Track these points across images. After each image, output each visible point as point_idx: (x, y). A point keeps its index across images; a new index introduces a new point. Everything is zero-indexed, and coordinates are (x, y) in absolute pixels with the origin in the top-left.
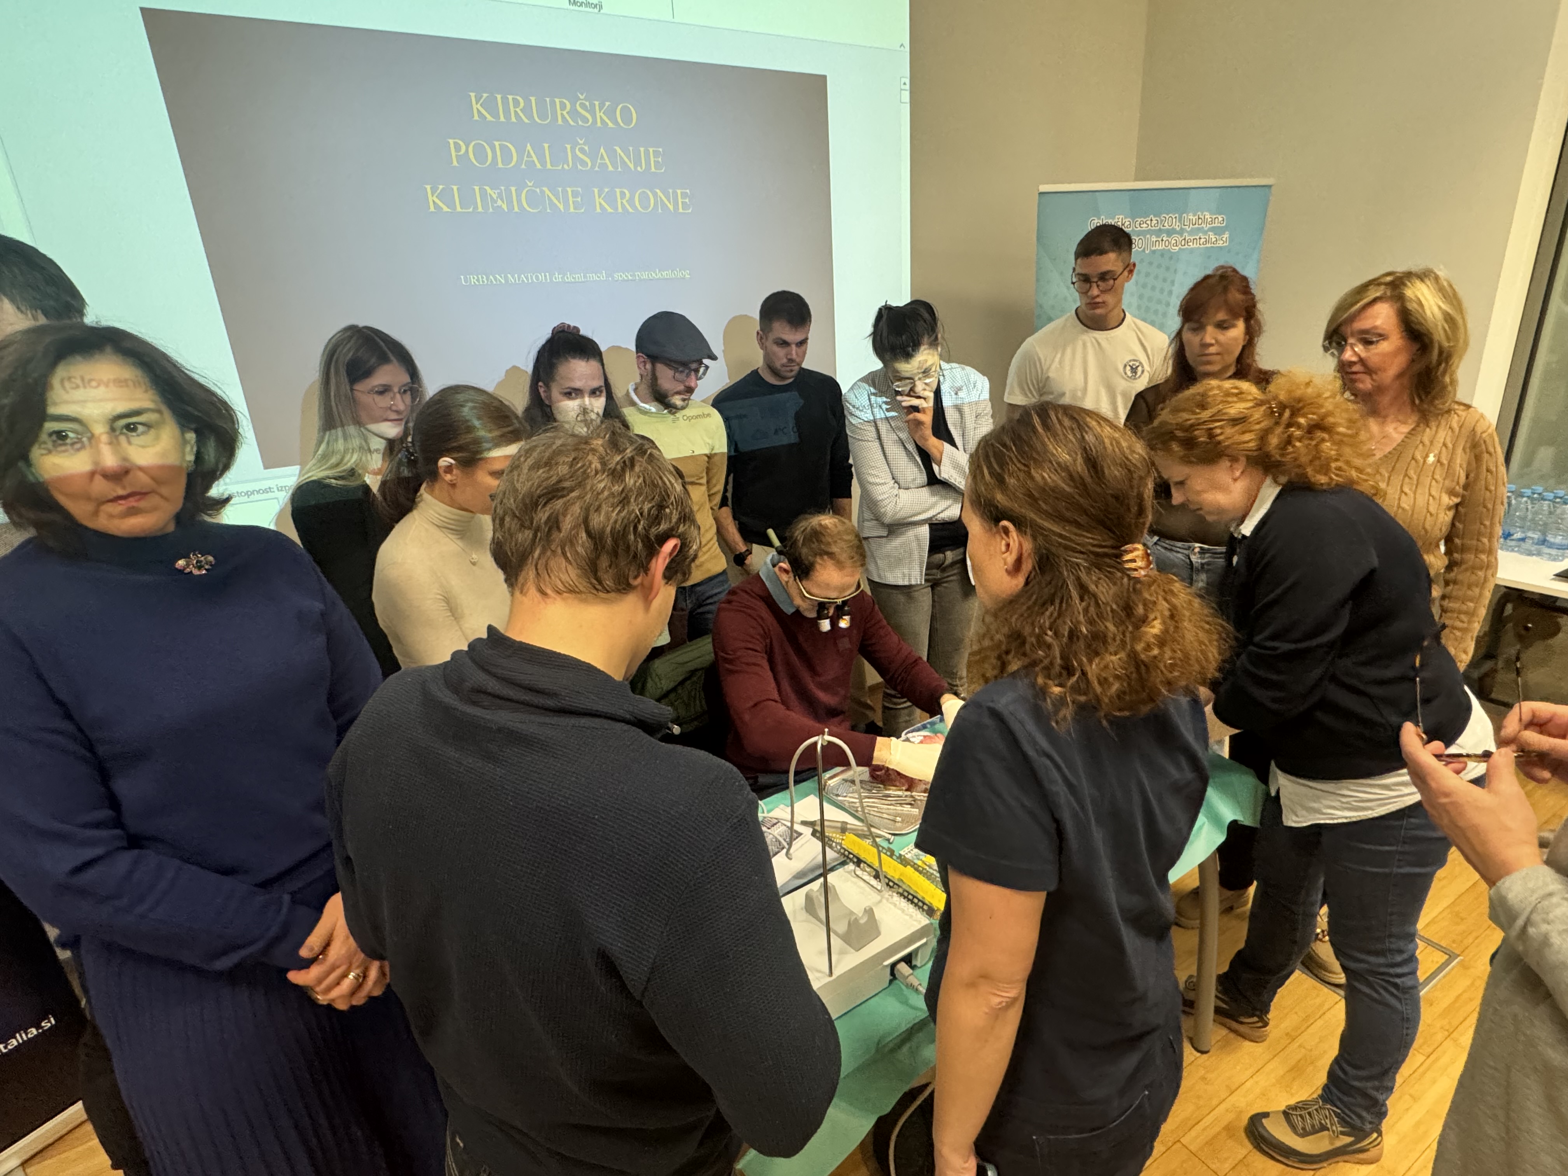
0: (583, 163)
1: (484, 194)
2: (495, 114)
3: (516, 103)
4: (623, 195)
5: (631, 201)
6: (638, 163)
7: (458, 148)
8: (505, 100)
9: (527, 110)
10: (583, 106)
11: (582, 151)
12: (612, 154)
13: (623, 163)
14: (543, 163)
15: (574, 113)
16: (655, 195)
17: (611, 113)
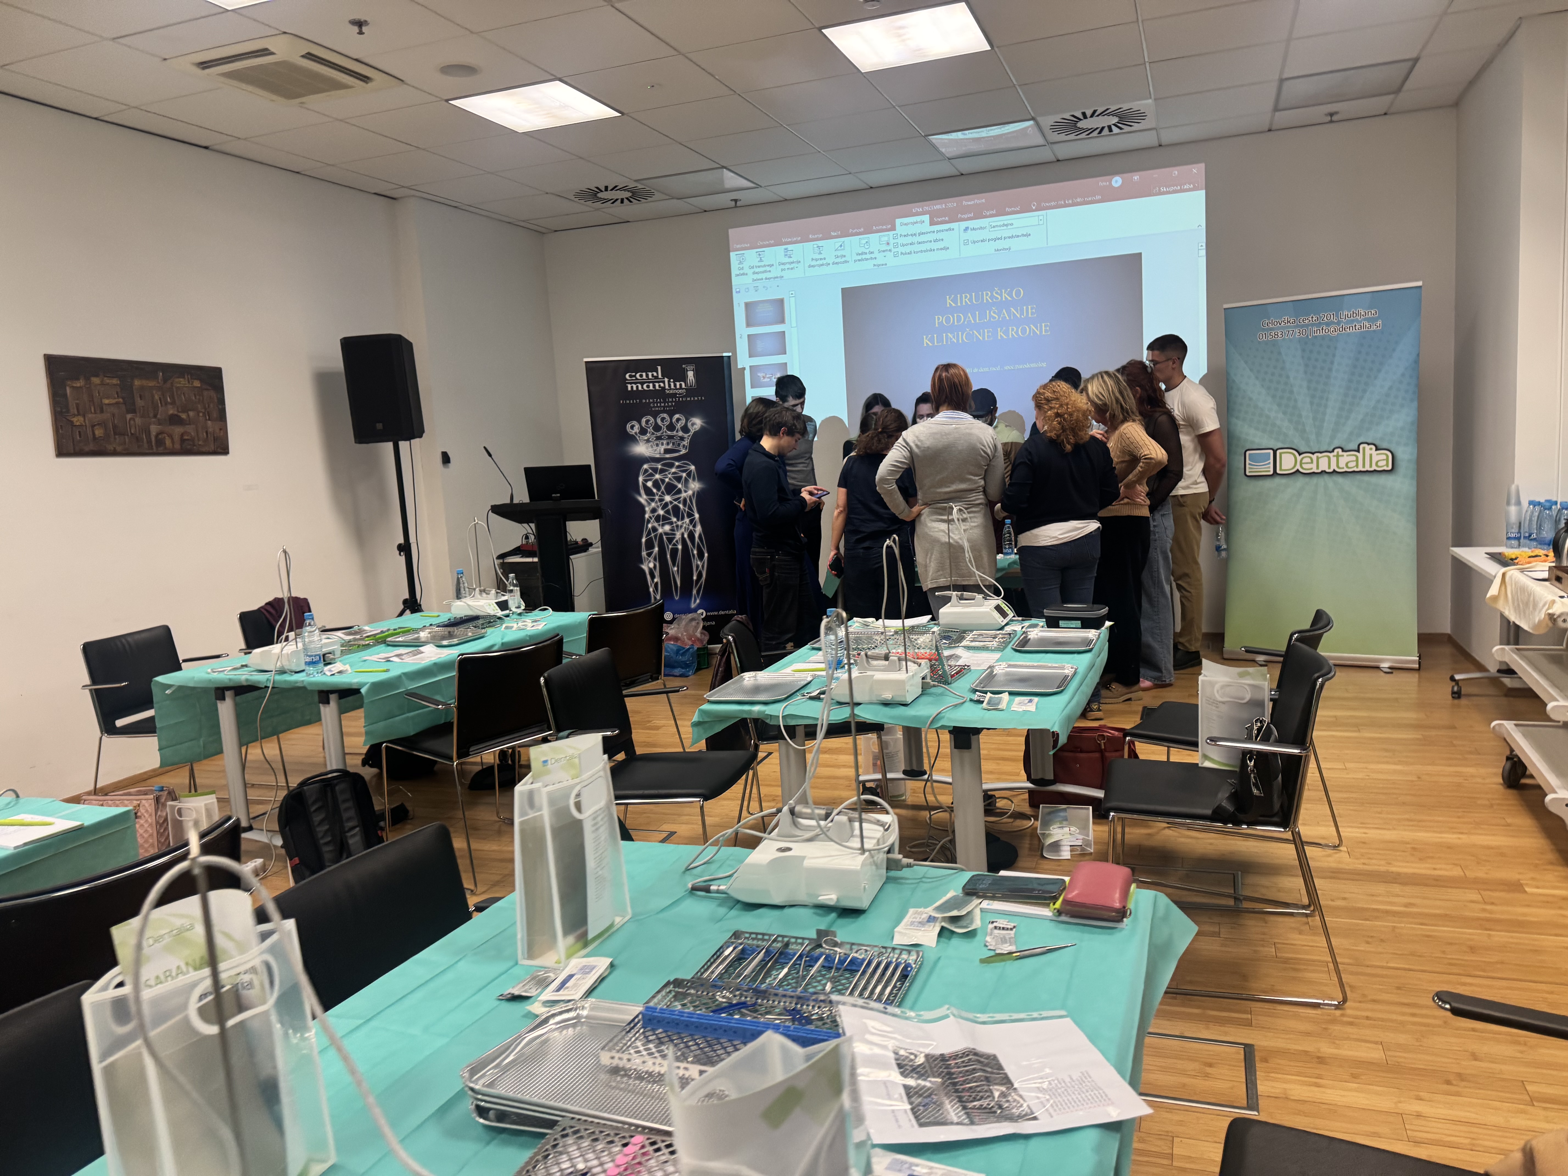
0: (995, 318)
1: (947, 336)
2: (956, 303)
3: (966, 297)
4: (1013, 330)
5: (1017, 333)
6: (1022, 314)
7: (939, 319)
8: (961, 297)
9: (971, 300)
10: (997, 293)
11: (994, 313)
12: (1009, 312)
13: (1014, 314)
14: (975, 320)
15: (992, 297)
16: (1030, 328)
17: (1010, 294)
